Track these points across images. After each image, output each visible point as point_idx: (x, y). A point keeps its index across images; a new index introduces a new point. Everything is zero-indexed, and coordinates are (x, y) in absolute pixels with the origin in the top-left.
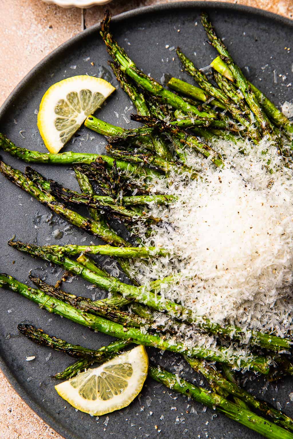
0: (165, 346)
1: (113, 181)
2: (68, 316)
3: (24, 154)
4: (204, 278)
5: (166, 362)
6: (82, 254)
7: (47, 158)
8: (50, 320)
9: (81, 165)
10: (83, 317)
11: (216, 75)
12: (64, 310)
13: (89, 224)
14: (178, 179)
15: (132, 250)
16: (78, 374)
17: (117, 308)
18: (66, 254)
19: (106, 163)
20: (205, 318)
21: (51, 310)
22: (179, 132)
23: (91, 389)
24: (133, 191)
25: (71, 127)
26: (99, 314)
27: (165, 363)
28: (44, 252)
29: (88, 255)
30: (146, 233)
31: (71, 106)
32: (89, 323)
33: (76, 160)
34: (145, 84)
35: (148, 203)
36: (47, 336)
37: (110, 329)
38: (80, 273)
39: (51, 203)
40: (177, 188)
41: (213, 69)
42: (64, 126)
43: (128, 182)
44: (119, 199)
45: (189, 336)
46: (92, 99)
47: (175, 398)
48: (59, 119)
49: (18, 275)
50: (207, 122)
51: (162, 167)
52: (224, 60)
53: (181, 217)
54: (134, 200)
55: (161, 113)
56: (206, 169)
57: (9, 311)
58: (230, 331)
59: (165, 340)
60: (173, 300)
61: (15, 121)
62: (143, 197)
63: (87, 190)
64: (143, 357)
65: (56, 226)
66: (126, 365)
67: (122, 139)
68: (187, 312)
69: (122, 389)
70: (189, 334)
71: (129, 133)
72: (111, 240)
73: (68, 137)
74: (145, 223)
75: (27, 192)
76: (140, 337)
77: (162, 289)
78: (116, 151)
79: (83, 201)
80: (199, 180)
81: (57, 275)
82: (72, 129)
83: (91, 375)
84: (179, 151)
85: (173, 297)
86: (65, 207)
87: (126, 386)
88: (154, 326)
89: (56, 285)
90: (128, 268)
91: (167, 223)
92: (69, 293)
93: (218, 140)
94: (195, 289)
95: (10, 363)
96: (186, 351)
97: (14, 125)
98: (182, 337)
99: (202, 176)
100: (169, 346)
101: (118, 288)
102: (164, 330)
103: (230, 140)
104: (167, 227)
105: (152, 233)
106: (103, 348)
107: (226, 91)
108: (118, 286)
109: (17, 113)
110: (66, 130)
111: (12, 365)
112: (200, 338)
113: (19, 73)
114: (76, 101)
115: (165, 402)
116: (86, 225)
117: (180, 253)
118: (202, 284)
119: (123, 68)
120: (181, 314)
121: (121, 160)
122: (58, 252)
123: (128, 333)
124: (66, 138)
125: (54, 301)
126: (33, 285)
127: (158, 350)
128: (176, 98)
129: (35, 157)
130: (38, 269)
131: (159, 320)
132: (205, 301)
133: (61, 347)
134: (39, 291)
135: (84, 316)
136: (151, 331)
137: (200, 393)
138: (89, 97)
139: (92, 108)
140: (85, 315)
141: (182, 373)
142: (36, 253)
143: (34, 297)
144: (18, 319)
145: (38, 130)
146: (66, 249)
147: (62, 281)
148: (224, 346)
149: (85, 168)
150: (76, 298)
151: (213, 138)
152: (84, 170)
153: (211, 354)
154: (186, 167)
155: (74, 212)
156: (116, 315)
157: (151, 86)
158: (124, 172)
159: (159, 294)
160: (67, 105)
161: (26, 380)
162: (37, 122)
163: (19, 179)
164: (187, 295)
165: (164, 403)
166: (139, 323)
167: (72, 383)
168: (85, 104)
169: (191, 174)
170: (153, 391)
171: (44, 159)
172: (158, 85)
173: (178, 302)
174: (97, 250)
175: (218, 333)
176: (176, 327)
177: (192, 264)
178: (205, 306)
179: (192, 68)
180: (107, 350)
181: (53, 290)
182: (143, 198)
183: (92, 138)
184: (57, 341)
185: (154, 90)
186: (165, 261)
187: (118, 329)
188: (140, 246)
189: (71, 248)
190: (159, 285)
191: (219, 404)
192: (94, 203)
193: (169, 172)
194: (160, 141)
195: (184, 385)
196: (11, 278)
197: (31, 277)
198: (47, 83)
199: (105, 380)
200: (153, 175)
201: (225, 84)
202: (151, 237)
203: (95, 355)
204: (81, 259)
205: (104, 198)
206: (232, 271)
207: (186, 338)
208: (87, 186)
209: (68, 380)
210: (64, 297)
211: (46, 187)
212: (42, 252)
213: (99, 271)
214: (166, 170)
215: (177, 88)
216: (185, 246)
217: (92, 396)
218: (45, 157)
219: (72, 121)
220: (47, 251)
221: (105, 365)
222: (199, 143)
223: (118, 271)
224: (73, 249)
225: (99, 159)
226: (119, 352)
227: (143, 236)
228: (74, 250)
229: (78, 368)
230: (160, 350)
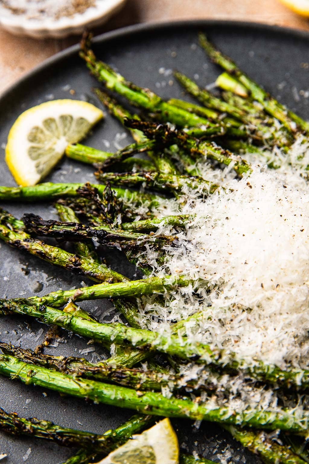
0: (201, 412)
1: (106, 202)
4: (247, 305)
5: (204, 449)
6: (70, 301)
7: (19, 191)
8: (28, 401)
9: (64, 196)
10: (77, 383)
12: (48, 377)
13: (77, 259)
14: (192, 196)
18: (47, 303)
19: (96, 190)
20: (255, 358)
21: (27, 380)
22: (188, 138)
24: (135, 218)
25: (49, 156)
26: (100, 376)
27: (202, 452)
28: (17, 302)
31: (48, 133)
32: (85, 390)
33: (56, 191)
35: (156, 225)
37: (116, 395)
38: (68, 322)
39: (25, 240)
40: (192, 207)
42: (39, 155)
44: (117, 224)
45: (235, 392)
46: (74, 123)
48: (33, 148)
50: (222, 128)
51: (171, 182)
54: (137, 224)
59: (201, 403)
64: (169, 435)
66: (145, 450)
67: (116, 159)
70: (234, 389)
71: (124, 150)
72: (109, 277)
73: (45, 167)
74: (155, 245)
76: (162, 403)
77: (188, 329)
78: (109, 174)
79: (68, 229)
80: (222, 191)
81: (37, 339)
84: (190, 169)
86: (44, 243)
88: (182, 383)
89: (36, 350)
90: (137, 316)
91: (186, 241)
92: (54, 356)
94: (235, 324)
96: (234, 416)
98: (225, 395)
99: (224, 186)
101: (124, 334)
102: (197, 387)
103: (254, 152)
104: (185, 245)
105: (166, 258)
106: (109, 432)
108: (123, 331)
110: (43, 159)
112: (252, 394)
114: (53, 127)
116: (74, 260)
117: (208, 277)
119: (110, 86)
120: (220, 357)
123: (145, 398)
124: (43, 169)
125: (33, 367)
131: (187, 373)
132: (251, 338)
133: (46, 430)
134: (10, 357)
135: (77, 381)
136: (178, 393)
138: (71, 122)
139: (75, 134)
140: (79, 380)
143: (4, 365)
146: (48, 298)
147: (43, 345)
150: (65, 359)
152: (67, 202)
153: (271, 418)
154: (202, 180)
155: (56, 248)
156: (125, 374)
157: (146, 100)
159: (185, 336)
160: (42, 132)
162: (5, 156)
166: (159, 381)
168: (66, 130)
169: (210, 186)
171: (15, 192)
174: (91, 290)
175: (278, 380)
176: (214, 380)
178: (254, 345)
180: (114, 435)
181: (30, 355)
182: (149, 221)
183: (76, 171)
184: (39, 423)
186: (188, 290)
187: (129, 395)
188: (151, 277)
190: (183, 326)
192: (82, 230)
193: (180, 187)
194: (164, 158)
200: (159, 200)
201: (238, 100)
202: (165, 264)
203: (96, 439)
204: (69, 309)
206: (286, 288)
207: (231, 397)
208: (73, 219)
210: (47, 361)
211: (18, 225)
212: (13, 304)
214: (176, 185)
218: (15, 190)
219: (50, 148)
221: (112, 454)
222: (216, 149)
224: (56, 297)
225: (87, 185)
227: (153, 263)
228: (59, 298)
230: (194, 421)
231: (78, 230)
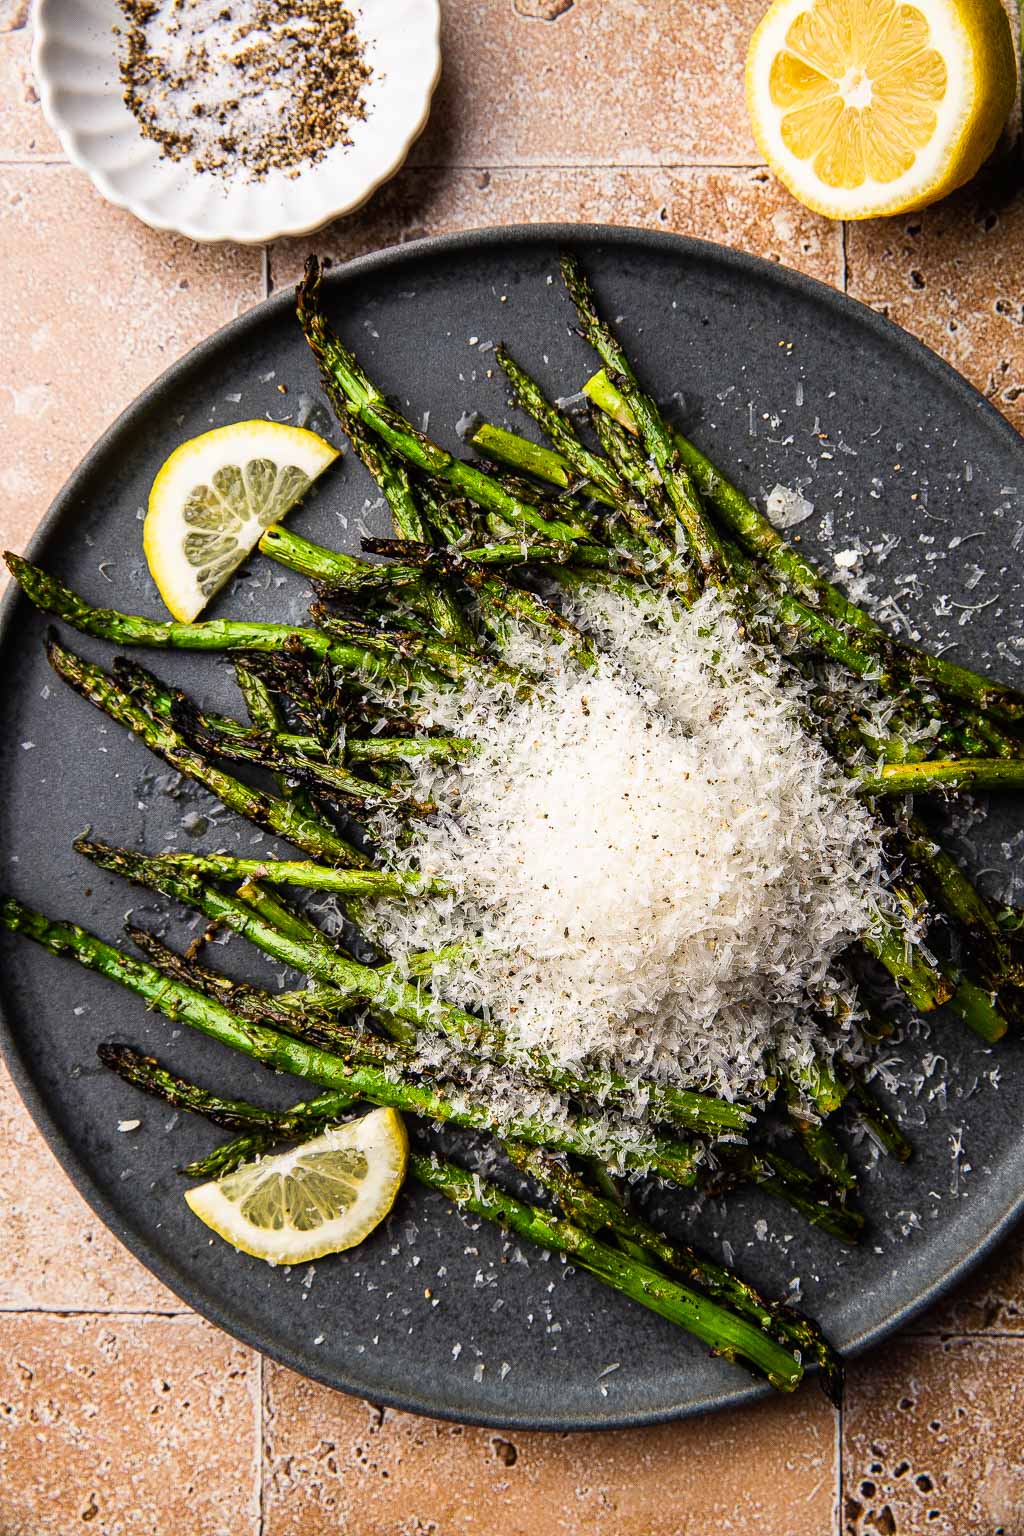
0: (444, 1112)
1: (321, 701)
2: (213, 1031)
3: (109, 626)
4: (538, 955)
6: (248, 881)
7: (164, 638)
8: (174, 1036)
9: (250, 653)
10: (249, 1038)
11: (595, 418)
12: (203, 1017)
13: (262, 807)
14: (484, 699)
15: (364, 879)
16: (242, 1166)
17: (330, 1016)
18: (208, 879)
19: (310, 651)
20: (536, 1053)
21: (172, 1015)
22: (486, 580)
23: (271, 1205)
24: (375, 724)
25: (226, 557)
26: (286, 1030)
27: (451, 1144)
28: (156, 873)
29: (261, 882)
30: (398, 839)
31: (225, 504)
32: (262, 1053)
33: (236, 642)
34: (409, 450)
35: (407, 759)
36: (166, 1075)
37: (310, 1068)
38: (240, 929)
39: (173, 752)
40: (483, 721)
41: (589, 400)
42: (206, 553)
43: (365, 699)
44: (337, 748)
45: (501, 1092)
46: (278, 481)
47: (475, 1227)
48: (193, 536)
49: (98, 925)
50: (561, 552)
51: (446, 667)
52: (615, 381)
53: (486, 798)
54: (374, 749)
55: (450, 521)
56: (558, 672)
57: (78, 1011)
58: (597, 1088)
59: (443, 1099)
60: (462, 1005)
61: (88, 537)
62: (397, 744)
63: (262, 717)
64: (391, 1136)
65: (191, 805)
66: (350, 1154)
67: (350, 592)
68: (492, 1039)
69: (342, 1207)
70: (499, 1088)
71: (365, 578)
72: (318, 849)
73: (216, 580)
74: (396, 814)
75: (117, 720)
76: (382, 1089)
77: (437, 976)
78: (335, 621)
79: (247, 754)
80: (536, 705)
81: (193, 924)
82: (229, 563)
83: (269, 1172)
84: (492, 623)
85: (465, 997)
86: (206, 765)
87: (354, 1199)
88: (416, 1066)
89: (190, 952)
90: (362, 917)
91: (451, 817)
92: (218, 976)
93: (594, 593)
94: (517, 982)
95: (80, 1136)
96: (495, 1127)
97: (86, 549)
98: (484, 1092)
99: (542, 693)
100: (453, 1115)
101: (330, 972)
102: (439, 1077)
103: (624, 595)
104: (448, 825)
105: (414, 836)
106: (301, 1107)
107: (620, 464)
108: (329, 966)
109: (93, 518)
110: (213, 565)
111: (85, 1141)
112: (528, 1098)
113: (105, 407)
114: (236, 490)
115: (450, 1234)
116: (256, 810)
117: (481, 892)
118: (532, 969)
119: (352, 407)
120: (478, 1044)
121: (346, 643)
122: (191, 872)
123: (356, 1079)
124: (213, 583)
125: (182, 993)
126: (134, 950)
127: (428, 1121)
128: (486, 487)
129: (135, 634)
130: (148, 909)
131: (428, 1051)
132: (539, 1011)
133: (197, 1105)
134: (145, 968)
135: (250, 1035)
136: (410, 1077)
137: (531, 1221)
138: (271, 479)
139: (278, 507)
140: (254, 1032)
141: (494, 1167)
142: (138, 875)
143: (132, 980)
144: (101, 1032)
145: (145, 560)
146: (210, 866)
147: (204, 940)
148: (588, 1115)
149: (260, 662)
150: (233, 989)
151: (581, 585)
152: (256, 667)
153: (556, 1135)
154: (504, 669)
155: (226, 778)
156: (327, 1036)
157: (421, 454)
158: (354, 674)
159: (428, 990)
160: (214, 501)
161: (118, 1177)
162: (142, 539)
163: (96, 689)
164: (497, 994)
165: (448, 1238)
166: (380, 1057)
167: (225, 1190)
168: (260, 498)
169: (516, 688)
170: (422, 1208)
171: (158, 639)
172: (439, 453)
173: (475, 1010)
174: (282, 873)
175: (569, 1091)
176: (468, 1071)
177: (509, 918)
178: (539, 1025)
179: (535, 399)
180: (309, 1112)
181: (179, 964)
182: (395, 746)
183: (279, 581)
184: (188, 1092)
185: (430, 465)
186: (445, 908)
187: (331, 1068)
188: (385, 870)
189: (224, 864)
190: (430, 967)
191: (575, 1250)
192: (272, 760)
193: (462, 680)
194: (443, 597)
195: (492, 1201)
196: (79, 932)
197: (131, 928)
198: (167, 440)
199: (302, 1186)
200: (425, 684)
201: (618, 442)
202: (411, 849)
203: (277, 1125)
204: (245, 891)
205: (303, 741)
206: (605, 945)
207: (494, 1097)
208: (263, 708)
209: (215, 1180)
210: (205, 985)
211: (163, 708)
212: (151, 875)
213: (289, 921)
214: (455, 674)
215: (495, 453)
216: (492, 876)
217: (271, 1221)
218: (159, 635)
219: (229, 540)
220: (163, 872)
221: (301, 1151)
222: (538, 609)
223: (340, 919)
224: (225, 869)
225: (291, 641)
226: (339, 1118)
227: (391, 847)
228: (229, 871)
229: (241, 1153)
230: (433, 1120)
231: (264, 758)
